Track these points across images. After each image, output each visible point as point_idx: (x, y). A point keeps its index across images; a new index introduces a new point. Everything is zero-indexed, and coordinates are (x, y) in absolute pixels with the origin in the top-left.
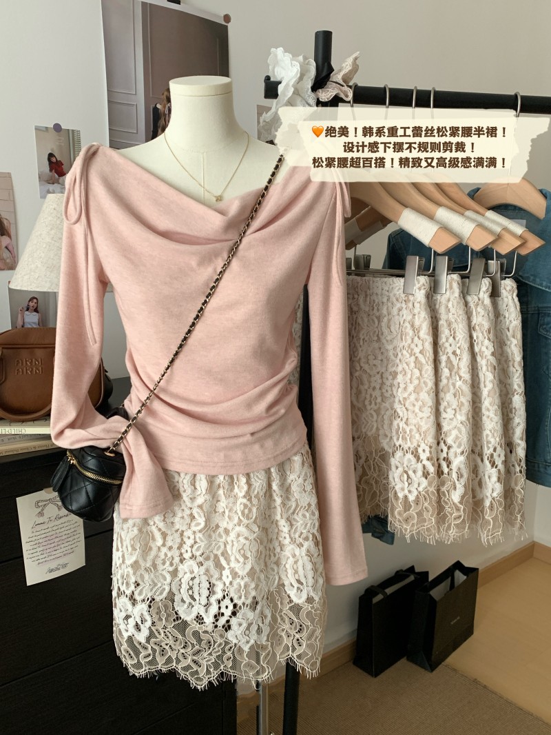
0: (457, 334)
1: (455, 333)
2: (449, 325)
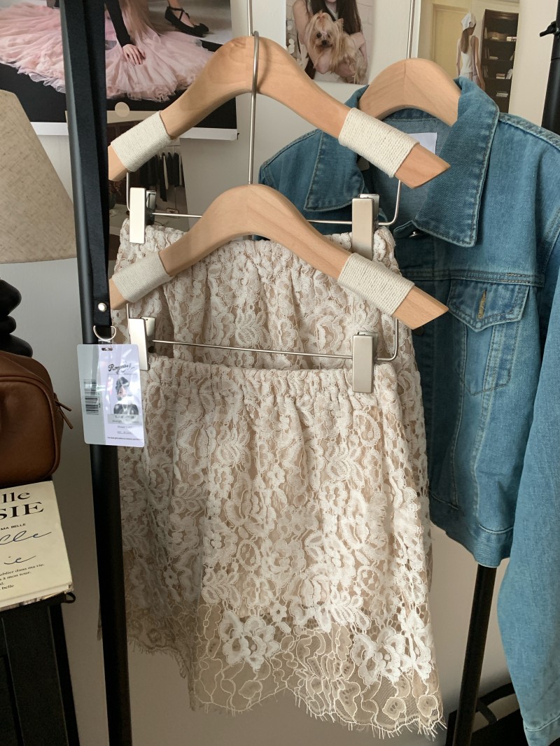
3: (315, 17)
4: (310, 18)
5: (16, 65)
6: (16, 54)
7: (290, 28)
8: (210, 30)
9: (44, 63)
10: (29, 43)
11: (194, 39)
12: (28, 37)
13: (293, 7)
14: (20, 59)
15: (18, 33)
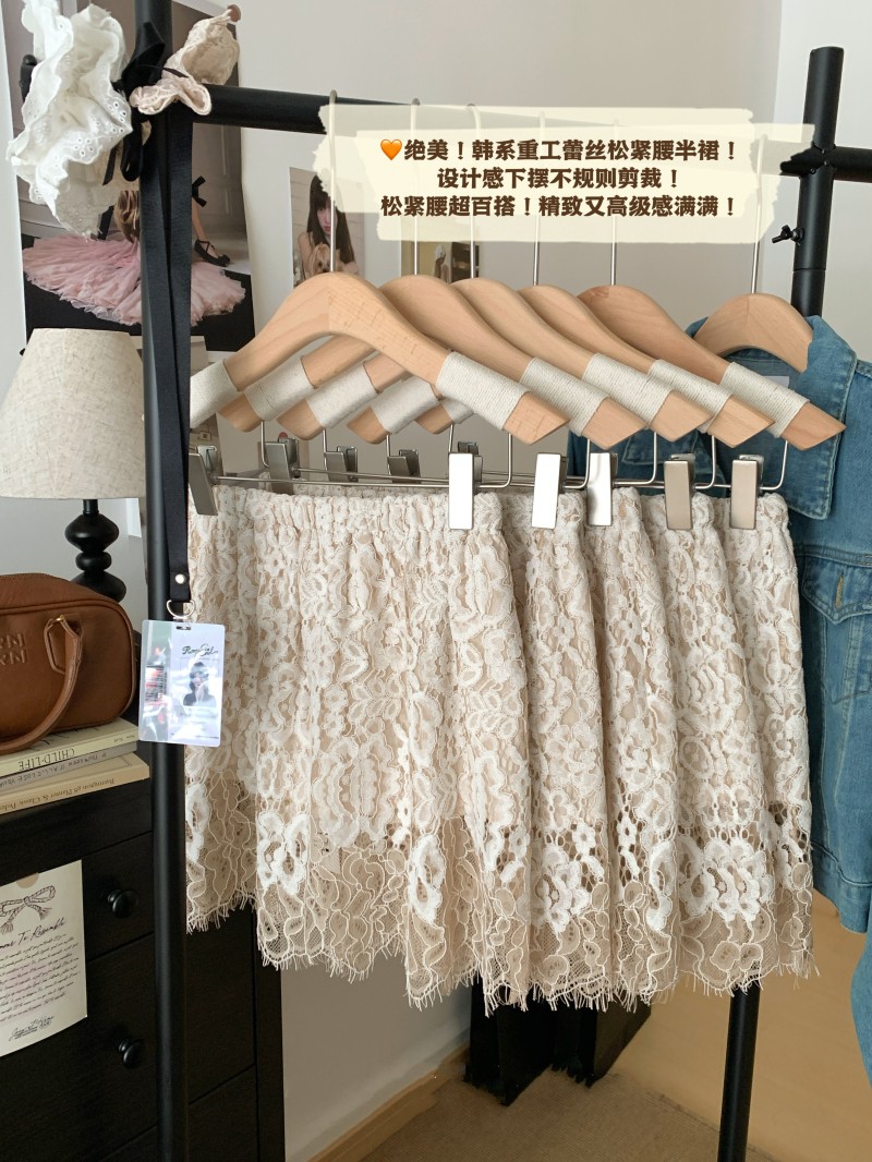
0: (642, 603)
1: (636, 600)
2: (625, 586)
3: (317, 247)
4: (312, 249)
5: (59, 292)
6: (59, 282)
7: (296, 257)
8: (232, 260)
9: (86, 291)
10: (71, 271)
11: (218, 268)
12: (72, 265)
13: (299, 239)
14: (63, 287)
15: (63, 262)
